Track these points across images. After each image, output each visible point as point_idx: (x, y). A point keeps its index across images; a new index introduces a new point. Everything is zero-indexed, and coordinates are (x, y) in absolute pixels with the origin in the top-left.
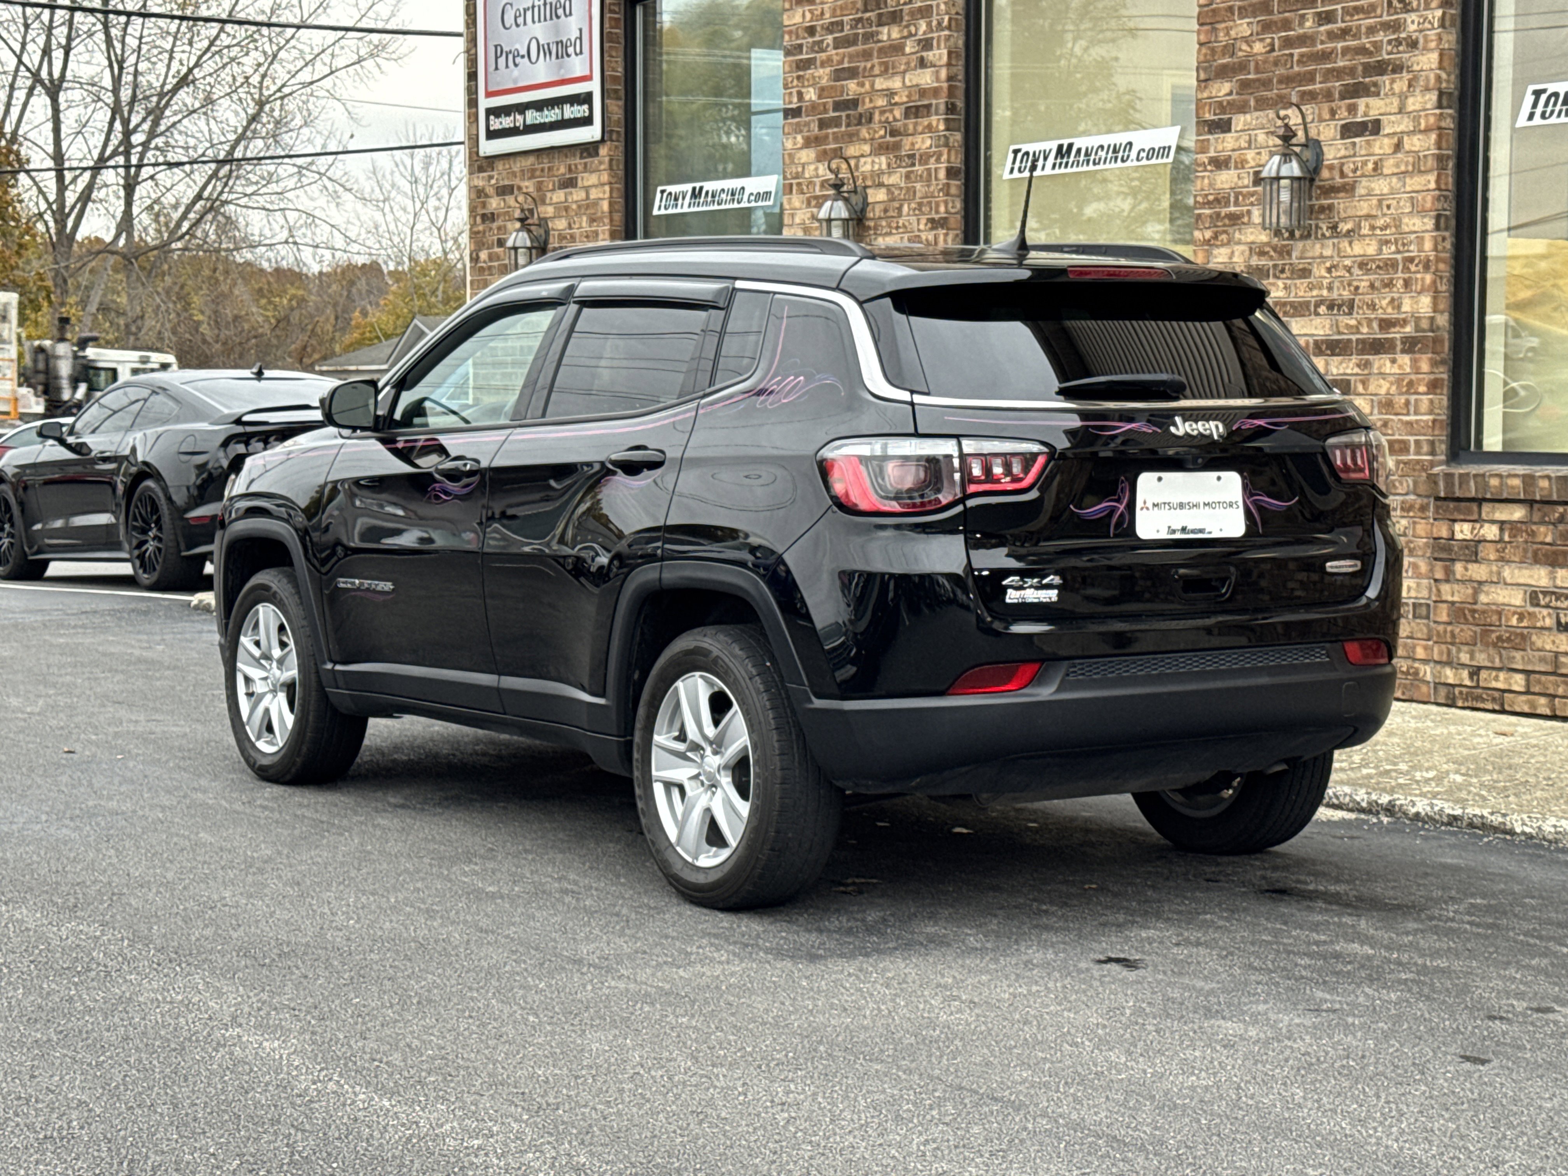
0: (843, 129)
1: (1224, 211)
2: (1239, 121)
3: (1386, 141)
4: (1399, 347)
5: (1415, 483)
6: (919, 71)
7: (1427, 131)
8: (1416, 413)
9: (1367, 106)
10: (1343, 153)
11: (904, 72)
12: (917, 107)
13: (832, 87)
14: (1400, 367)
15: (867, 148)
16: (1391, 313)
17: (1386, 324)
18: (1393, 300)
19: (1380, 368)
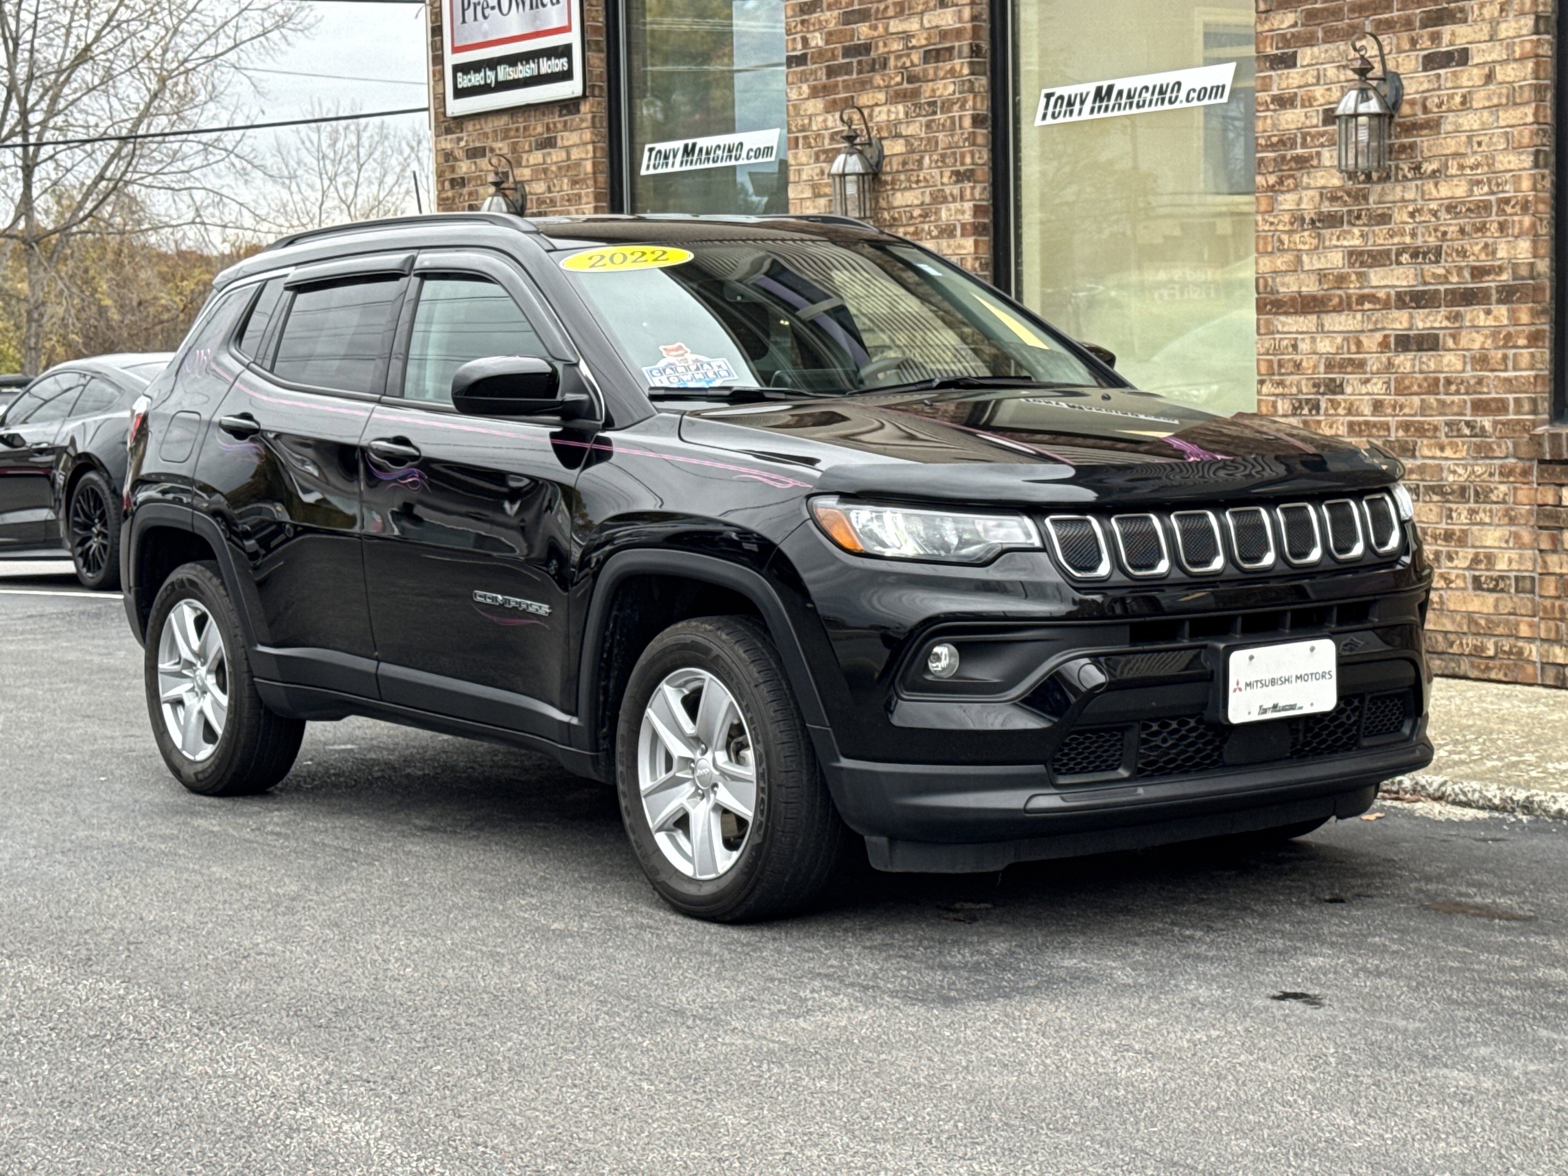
0: (855, 76)
1: (1289, 154)
2: (1306, 55)
3: (1475, 71)
4: (1494, 298)
5: (1516, 445)
6: (939, 11)
7: (1522, 59)
8: (1515, 369)
9: (1453, 34)
10: (1426, 86)
11: (922, 13)
12: (938, 51)
13: (841, 31)
14: (1496, 318)
15: (881, 97)
16: (1484, 260)
17: (1478, 272)
18: (1486, 245)
19: (1472, 320)
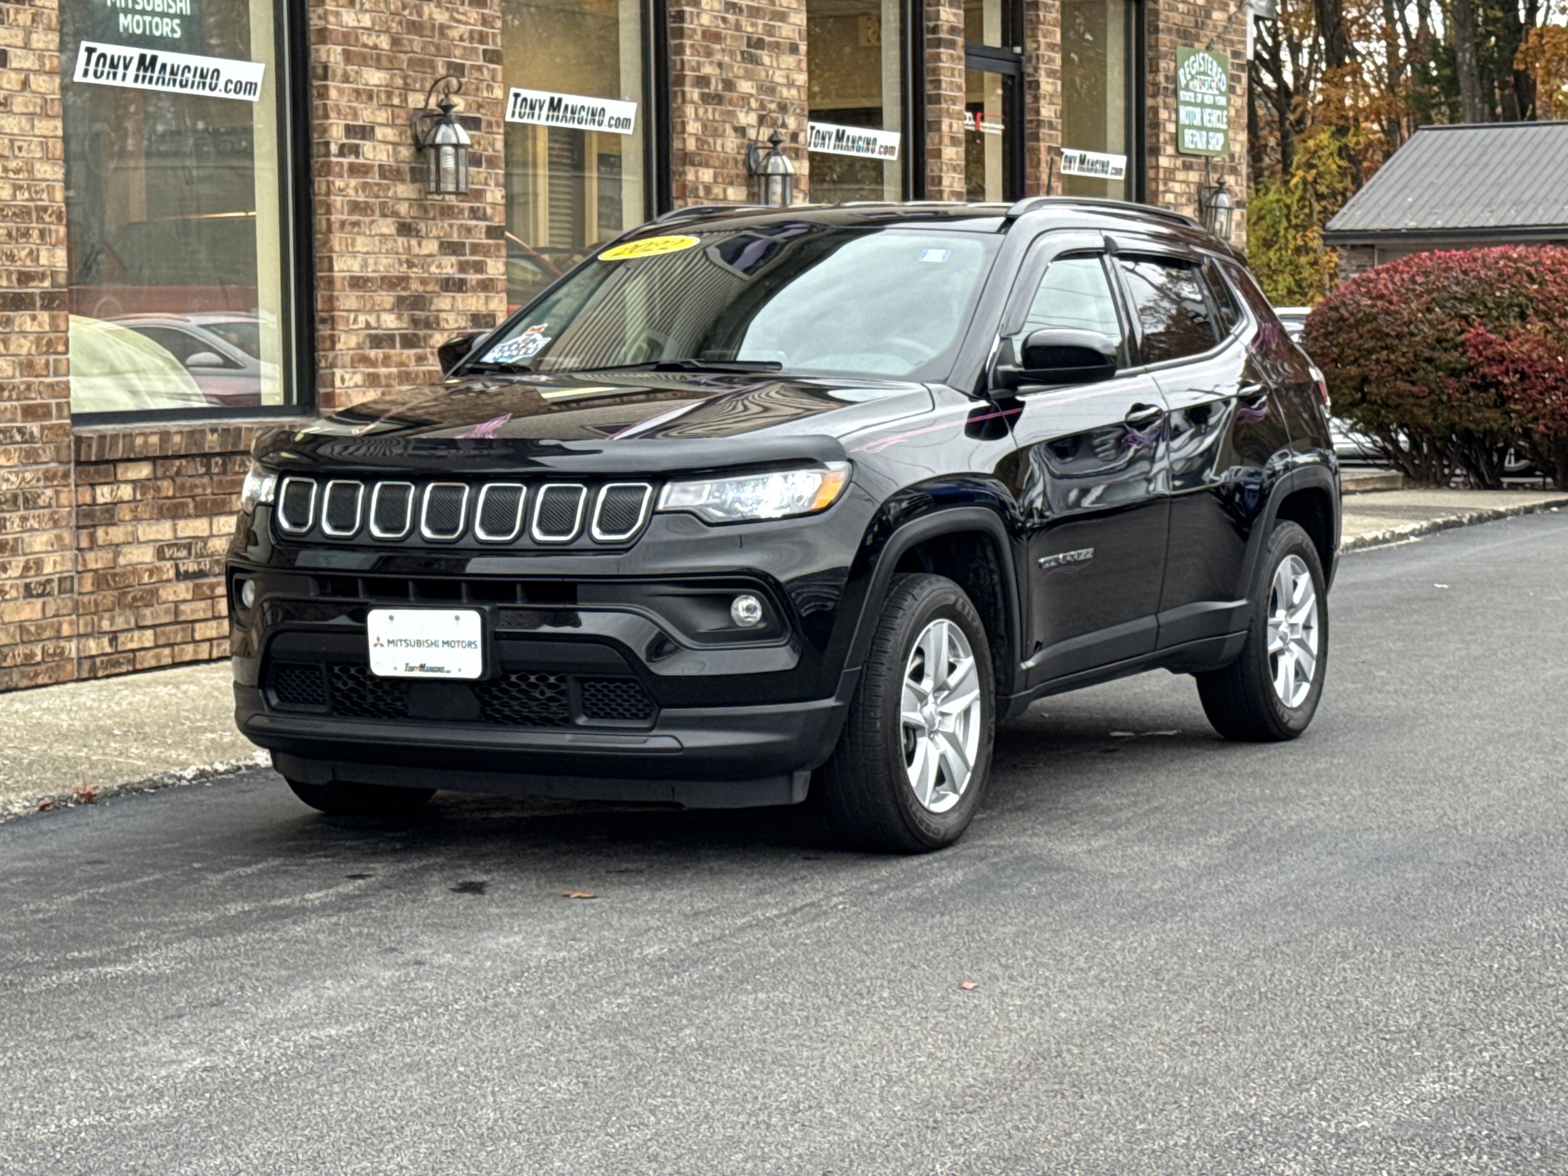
3: (13, 75)
4: (38, 304)
5: (58, 450)
7: (51, 73)
8: (56, 374)
14: (40, 325)
16: (30, 266)
17: (25, 278)
18: (31, 252)
19: (20, 325)
